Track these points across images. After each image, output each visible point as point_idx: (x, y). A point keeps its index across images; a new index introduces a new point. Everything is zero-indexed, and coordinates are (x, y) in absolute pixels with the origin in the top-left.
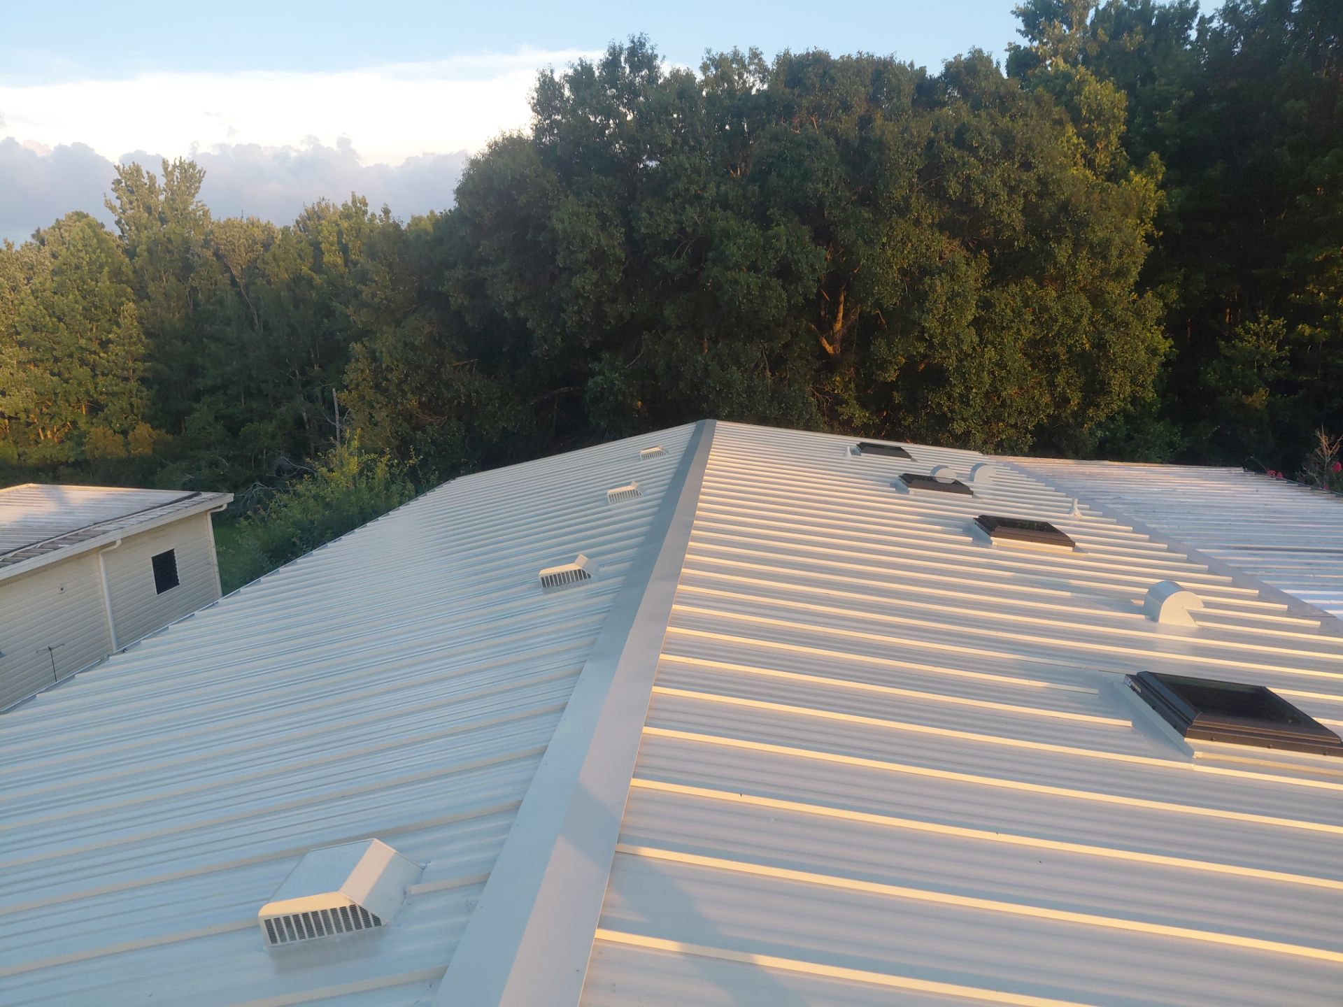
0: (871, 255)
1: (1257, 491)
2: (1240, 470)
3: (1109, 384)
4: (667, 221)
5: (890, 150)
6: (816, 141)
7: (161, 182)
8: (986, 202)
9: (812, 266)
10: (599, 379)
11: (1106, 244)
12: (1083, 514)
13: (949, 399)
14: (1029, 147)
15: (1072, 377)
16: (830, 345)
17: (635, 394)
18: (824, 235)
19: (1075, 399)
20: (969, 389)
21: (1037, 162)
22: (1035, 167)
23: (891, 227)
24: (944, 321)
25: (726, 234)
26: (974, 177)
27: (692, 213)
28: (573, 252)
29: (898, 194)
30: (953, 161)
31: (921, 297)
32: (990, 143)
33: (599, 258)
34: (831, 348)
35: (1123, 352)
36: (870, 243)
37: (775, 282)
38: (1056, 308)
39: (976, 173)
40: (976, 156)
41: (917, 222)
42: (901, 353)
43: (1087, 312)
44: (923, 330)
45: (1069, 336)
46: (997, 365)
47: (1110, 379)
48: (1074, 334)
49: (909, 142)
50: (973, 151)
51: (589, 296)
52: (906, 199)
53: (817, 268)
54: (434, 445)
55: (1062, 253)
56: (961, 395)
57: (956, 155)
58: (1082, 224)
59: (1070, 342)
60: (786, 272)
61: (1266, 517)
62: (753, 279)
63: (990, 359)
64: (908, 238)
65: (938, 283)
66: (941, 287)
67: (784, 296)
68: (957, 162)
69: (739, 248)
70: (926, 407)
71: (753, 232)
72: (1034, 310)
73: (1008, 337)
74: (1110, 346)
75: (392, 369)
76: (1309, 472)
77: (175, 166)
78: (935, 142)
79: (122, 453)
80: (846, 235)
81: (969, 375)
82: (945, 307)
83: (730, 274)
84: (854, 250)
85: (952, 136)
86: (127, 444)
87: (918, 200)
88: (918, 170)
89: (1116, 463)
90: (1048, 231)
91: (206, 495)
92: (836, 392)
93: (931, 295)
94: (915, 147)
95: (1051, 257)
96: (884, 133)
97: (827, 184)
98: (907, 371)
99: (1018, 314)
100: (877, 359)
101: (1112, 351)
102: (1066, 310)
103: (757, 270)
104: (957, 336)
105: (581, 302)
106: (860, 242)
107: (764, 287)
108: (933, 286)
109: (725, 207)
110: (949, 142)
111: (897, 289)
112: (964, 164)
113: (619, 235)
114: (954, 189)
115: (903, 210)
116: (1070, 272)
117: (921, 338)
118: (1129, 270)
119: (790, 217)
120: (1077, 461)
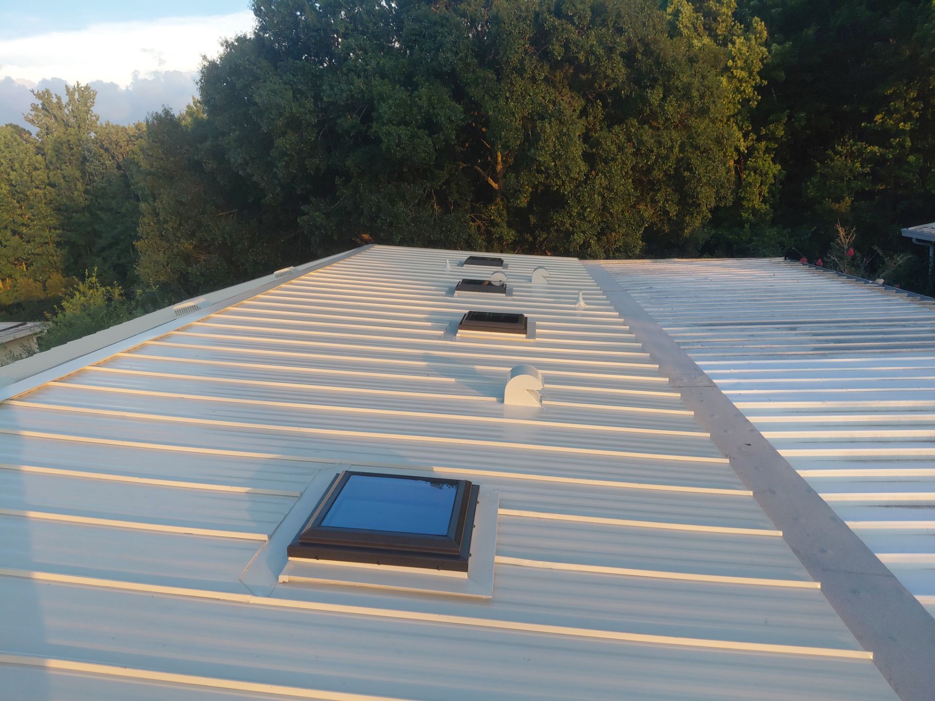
0: (497, 107)
1: (774, 275)
2: (782, 259)
3: (697, 197)
4: (342, 91)
5: (504, 23)
6: (447, 20)
7: (65, 100)
8: (587, 58)
9: (449, 118)
10: (305, 218)
11: (688, 87)
12: (587, 304)
13: (570, 217)
14: (619, 15)
15: (669, 195)
16: (496, 183)
17: (334, 228)
18: (459, 94)
19: (673, 210)
20: (584, 209)
21: (627, 27)
22: (626, 31)
23: (512, 84)
24: (555, 157)
25: (382, 98)
26: (572, 40)
27: (359, 83)
28: (273, 120)
29: (515, 59)
30: (555, 28)
31: (537, 138)
32: (582, 12)
33: (294, 124)
34: (497, 185)
35: (707, 173)
36: (495, 98)
37: (421, 132)
38: (651, 142)
39: (574, 36)
40: (573, 24)
41: (533, 80)
42: (526, 183)
43: (677, 143)
44: (540, 164)
45: (664, 163)
46: (607, 188)
47: (698, 194)
48: (667, 161)
49: (520, 16)
50: (570, 19)
51: (291, 154)
52: (521, 61)
53: (453, 119)
54: (203, 277)
55: (655, 96)
56: (579, 214)
57: (556, 23)
58: (670, 74)
59: (665, 168)
60: (431, 125)
61: (759, 296)
62: (403, 131)
63: (601, 184)
64: (526, 92)
65: (547, 125)
66: (549, 129)
67: (430, 142)
68: (558, 29)
69: (390, 108)
70: (553, 225)
71: (401, 94)
72: (634, 144)
73: (615, 168)
74: (696, 168)
75: (168, 221)
76: (832, 257)
77: (74, 89)
78: (540, 14)
79: (41, 295)
80: (475, 92)
81: (583, 197)
82: (555, 145)
83: (384, 129)
84: (482, 104)
85: (552, 9)
86: (45, 289)
87: (531, 62)
88: (529, 37)
89: (684, 260)
90: (646, 81)
91: (29, 324)
92: (492, 218)
93: (542, 135)
94: (524, 20)
95: (645, 101)
96: (499, 11)
97: (457, 54)
98: (534, 198)
99: (621, 149)
100: (509, 189)
101: (697, 173)
102: (660, 144)
103: (407, 124)
104: (567, 168)
105: (286, 158)
106: (487, 98)
107: (413, 136)
108: (544, 128)
109: (383, 76)
110: (551, 14)
111: (519, 133)
112: (563, 30)
113: (309, 104)
114: (557, 50)
115: (520, 71)
116: (661, 113)
117: (539, 171)
118: (709, 109)
119: (431, 82)
120: (653, 260)
